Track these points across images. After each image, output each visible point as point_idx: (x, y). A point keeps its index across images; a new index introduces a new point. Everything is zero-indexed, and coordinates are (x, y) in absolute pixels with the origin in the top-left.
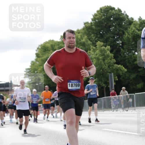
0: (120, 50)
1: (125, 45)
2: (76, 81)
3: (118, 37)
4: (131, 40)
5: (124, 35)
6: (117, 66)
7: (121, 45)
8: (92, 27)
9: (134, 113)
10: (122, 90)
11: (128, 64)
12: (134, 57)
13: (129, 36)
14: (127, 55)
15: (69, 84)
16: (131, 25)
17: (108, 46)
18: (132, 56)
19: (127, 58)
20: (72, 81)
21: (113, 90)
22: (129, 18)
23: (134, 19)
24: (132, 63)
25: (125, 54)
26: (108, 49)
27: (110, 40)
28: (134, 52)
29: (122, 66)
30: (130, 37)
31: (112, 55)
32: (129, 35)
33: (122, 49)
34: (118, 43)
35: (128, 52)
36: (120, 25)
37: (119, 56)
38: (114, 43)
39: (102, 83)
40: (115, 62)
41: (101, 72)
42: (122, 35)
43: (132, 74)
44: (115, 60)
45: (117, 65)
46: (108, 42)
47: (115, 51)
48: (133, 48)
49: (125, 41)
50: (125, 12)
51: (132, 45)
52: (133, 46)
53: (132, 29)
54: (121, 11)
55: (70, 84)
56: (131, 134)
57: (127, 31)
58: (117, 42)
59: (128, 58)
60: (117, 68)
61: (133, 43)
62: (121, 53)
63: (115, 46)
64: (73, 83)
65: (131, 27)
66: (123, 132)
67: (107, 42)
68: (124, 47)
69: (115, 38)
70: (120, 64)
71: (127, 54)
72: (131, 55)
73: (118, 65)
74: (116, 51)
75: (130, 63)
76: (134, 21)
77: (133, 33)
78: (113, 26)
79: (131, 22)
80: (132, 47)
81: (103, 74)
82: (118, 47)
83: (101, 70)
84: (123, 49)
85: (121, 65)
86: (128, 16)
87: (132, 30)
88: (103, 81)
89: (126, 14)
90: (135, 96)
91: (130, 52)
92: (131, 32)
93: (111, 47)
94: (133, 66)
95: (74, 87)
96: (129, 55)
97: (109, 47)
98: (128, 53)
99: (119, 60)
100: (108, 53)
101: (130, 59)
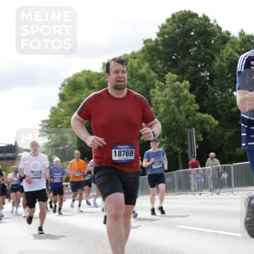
0: (207, 88)
1: (215, 80)
2: (127, 147)
3: (203, 64)
4: (226, 71)
5: (214, 62)
6: (201, 116)
7: (208, 79)
8: (158, 47)
9: (231, 198)
10: (209, 157)
11: (220, 113)
12: (231, 100)
13: (222, 63)
14: (219, 97)
15: (115, 152)
16: (226, 45)
17: (186, 80)
18: (228, 99)
19: (218, 101)
20: (119, 147)
21: (194, 157)
22: (223, 32)
23: (231, 33)
24: (227, 110)
25: (216, 94)
26: (185, 87)
27: (188, 71)
28: (230, 91)
29: (211, 115)
30: (225, 65)
31: (192, 96)
32: (223, 61)
33: (210, 87)
34: (203, 76)
35: (220, 90)
36: (207, 45)
37: (205, 98)
38: (197, 76)
39: (176, 145)
40: (199, 108)
41: (173, 126)
42: (211, 62)
43: (228, 129)
44: (199, 105)
45: (201, 114)
46: (186, 74)
47: (197, 89)
48: (229, 85)
49: (216, 73)
50: (216, 22)
51: (227, 79)
52: (230, 81)
53: (228, 51)
54: (209, 20)
55: (117, 151)
56: (226, 235)
57: (219, 54)
58: (202, 74)
59: (221, 103)
60: (202, 119)
61: (229, 76)
62: (208, 93)
63: (198, 81)
64: (122, 150)
65: (225, 48)
66: (212, 231)
67: (184, 74)
68: (214, 83)
69: (198, 66)
70: (206, 113)
71: (220, 95)
72: (227, 96)
73: (203, 113)
74: (200, 90)
75: (225, 111)
76: (231, 37)
77: (229, 58)
78: (195, 45)
79: (225, 39)
80: (228, 83)
81: (177, 129)
82: (203, 83)
83: (174, 123)
84: (213, 86)
85: (209, 114)
86: (220, 29)
87: (229, 53)
88: (177, 141)
89: (217, 25)
90: (232, 168)
91: (225, 92)
92: (225, 56)
93: (190, 82)
94: (230, 116)
95: (123, 156)
96: (222, 97)
97: (188, 82)
98: (220, 93)
99: (205, 105)
100: (185, 93)
101: (224, 104)
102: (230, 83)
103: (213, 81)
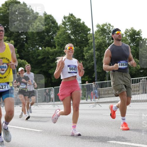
0: (24, 45)
1: (29, 40)
4: (35, 35)
6: (20, 61)
7: (25, 39)
9: (36, 109)
11: (31, 59)
12: (38, 52)
14: (31, 50)
17: (12, 40)
18: (36, 52)
19: (30, 52)
24: (35, 58)
25: (29, 48)
27: (14, 35)
28: (37, 47)
29: (26, 61)
31: (16, 50)
33: (26, 44)
34: (22, 38)
35: (32, 46)
37: (23, 51)
38: (19, 38)
40: (19, 57)
43: (35, 69)
44: (19, 54)
45: (20, 60)
46: (12, 37)
47: (18, 45)
48: (37, 43)
49: (29, 36)
52: (37, 41)
56: (31, 130)
58: (21, 37)
59: (32, 54)
60: (21, 63)
61: (37, 38)
62: (24, 48)
63: (19, 41)
66: (23, 128)
67: (11, 37)
68: (28, 42)
70: (23, 59)
71: (31, 49)
72: (35, 50)
73: (22, 60)
74: (20, 46)
75: (34, 58)
82: (22, 42)
84: (27, 44)
85: (25, 60)
90: (37, 91)
91: (34, 47)
94: (37, 61)
96: (33, 51)
97: (13, 41)
98: (31, 48)
99: (23, 55)
101: (34, 54)
102: (38, 42)
103: (27, 41)
